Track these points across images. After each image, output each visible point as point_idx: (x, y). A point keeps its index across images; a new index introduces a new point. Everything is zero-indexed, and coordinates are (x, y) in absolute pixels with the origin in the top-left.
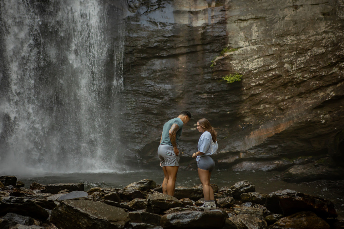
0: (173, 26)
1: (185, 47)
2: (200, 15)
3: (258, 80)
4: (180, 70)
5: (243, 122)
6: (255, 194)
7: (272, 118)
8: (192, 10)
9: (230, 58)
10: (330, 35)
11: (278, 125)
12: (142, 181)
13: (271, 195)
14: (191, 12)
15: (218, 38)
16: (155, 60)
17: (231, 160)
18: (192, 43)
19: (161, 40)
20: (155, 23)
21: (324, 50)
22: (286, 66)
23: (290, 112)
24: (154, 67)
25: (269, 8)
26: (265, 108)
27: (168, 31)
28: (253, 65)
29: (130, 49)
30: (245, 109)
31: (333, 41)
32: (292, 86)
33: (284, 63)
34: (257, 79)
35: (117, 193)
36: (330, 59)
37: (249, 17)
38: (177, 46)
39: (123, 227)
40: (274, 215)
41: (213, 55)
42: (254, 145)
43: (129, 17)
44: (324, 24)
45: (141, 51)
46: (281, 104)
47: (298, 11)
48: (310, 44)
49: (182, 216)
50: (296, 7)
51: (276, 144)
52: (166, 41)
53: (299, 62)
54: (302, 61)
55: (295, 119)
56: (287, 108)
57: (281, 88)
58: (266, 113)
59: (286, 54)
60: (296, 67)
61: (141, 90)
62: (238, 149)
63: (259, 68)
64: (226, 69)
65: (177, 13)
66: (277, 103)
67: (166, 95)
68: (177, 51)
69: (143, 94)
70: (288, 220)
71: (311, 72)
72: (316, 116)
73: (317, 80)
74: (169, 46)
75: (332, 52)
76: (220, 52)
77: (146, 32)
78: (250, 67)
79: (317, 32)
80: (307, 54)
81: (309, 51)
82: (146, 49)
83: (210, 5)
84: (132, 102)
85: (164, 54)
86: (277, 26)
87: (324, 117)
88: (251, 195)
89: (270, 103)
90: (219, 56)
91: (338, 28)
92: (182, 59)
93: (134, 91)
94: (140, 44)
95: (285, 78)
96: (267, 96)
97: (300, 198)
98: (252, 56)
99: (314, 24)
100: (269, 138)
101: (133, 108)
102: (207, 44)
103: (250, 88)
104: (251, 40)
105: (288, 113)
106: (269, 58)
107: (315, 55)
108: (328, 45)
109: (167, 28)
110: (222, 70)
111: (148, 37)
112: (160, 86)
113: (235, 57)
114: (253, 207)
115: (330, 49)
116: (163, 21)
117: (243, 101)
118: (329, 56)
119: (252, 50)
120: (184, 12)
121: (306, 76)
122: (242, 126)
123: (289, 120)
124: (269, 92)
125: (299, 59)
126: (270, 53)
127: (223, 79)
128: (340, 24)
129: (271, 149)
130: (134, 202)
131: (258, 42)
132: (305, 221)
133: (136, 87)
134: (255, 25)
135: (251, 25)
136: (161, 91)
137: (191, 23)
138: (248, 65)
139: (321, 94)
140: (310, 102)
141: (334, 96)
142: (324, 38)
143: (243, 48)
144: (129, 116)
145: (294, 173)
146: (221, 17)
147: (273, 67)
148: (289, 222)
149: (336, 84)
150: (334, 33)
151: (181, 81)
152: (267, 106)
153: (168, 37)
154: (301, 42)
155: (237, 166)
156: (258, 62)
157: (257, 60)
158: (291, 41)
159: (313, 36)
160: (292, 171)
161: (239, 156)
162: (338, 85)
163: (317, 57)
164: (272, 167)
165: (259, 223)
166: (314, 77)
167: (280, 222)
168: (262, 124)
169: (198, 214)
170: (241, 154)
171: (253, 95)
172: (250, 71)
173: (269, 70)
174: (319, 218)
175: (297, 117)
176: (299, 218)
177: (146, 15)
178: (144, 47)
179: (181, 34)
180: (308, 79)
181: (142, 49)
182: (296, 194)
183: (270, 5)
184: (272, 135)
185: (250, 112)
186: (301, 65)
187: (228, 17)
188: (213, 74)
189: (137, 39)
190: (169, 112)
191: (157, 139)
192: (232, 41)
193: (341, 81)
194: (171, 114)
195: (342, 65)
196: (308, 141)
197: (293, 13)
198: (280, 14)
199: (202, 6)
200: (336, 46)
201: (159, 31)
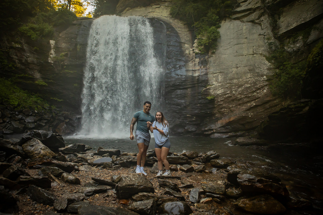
0: (185, 76)
1: (190, 85)
2: (196, 71)
3: (221, 98)
4: (188, 94)
5: (215, 116)
6: (219, 161)
7: (228, 115)
8: (193, 69)
9: (209, 89)
10: (252, 79)
11: (230, 118)
12: (150, 150)
15: (204, 81)
16: (178, 90)
17: (209, 132)
18: (193, 83)
19: (180, 82)
20: (178, 75)
21: (250, 85)
22: (233, 92)
24: (177, 93)
25: (226, 68)
26: (224, 110)
28: (219, 92)
29: (167, 86)
30: (216, 111)
31: (254, 82)
32: (236, 101)
33: (233, 91)
36: (252, 89)
37: (217, 72)
38: (187, 84)
40: (234, 192)
41: (202, 88)
42: (220, 126)
44: (250, 74)
45: (172, 86)
46: (232, 108)
47: (238, 69)
48: (244, 83)
50: (237, 67)
51: (229, 126)
52: (183, 82)
55: (238, 115)
56: (234, 110)
57: (231, 102)
58: (225, 113)
59: (233, 87)
60: (238, 93)
61: (172, 102)
62: (213, 128)
63: (222, 93)
64: (208, 94)
65: (187, 71)
66: (230, 108)
67: (182, 105)
68: (187, 87)
69: (172, 104)
70: (248, 202)
71: (244, 95)
72: (247, 114)
73: (247, 98)
74: (183, 84)
75: (254, 86)
76: (205, 87)
77: (174, 79)
78: (218, 93)
81: (243, 86)
82: (174, 85)
83: (201, 67)
84: (168, 108)
85: (182, 87)
86: (229, 75)
87: (250, 114)
88: (217, 162)
89: (226, 108)
91: (255, 76)
92: (189, 90)
93: (169, 103)
94: (171, 84)
95: (233, 97)
96: (225, 105)
97: (260, 185)
98: (219, 88)
99: (245, 74)
101: (168, 110)
102: (199, 83)
103: (218, 102)
104: (218, 81)
105: (234, 112)
106: (225, 89)
107: (246, 87)
108: (251, 83)
109: (183, 77)
110: (206, 94)
111: (175, 81)
112: (180, 101)
113: (211, 88)
114: (218, 171)
115: (252, 85)
116: (181, 74)
117: (215, 107)
118: (252, 88)
119: (219, 85)
120: (190, 70)
121: (242, 96)
122: (215, 118)
123: (235, 115)
125: (239, 89)
126: (227, 87)
127: (206, 98)
128: (256, 74)
129: (227, 128)
131: (221, 82)
132: (264, 205)
133: (170, 101)
134: (220, 75)
135: (218, 76)
136: (180, 103)
137: (193, 74)
138: (217, 92)
139: (249, 104)
140: (244, 107)
141: (255, 105)
142: (250, 80)
143: (215, 85)
146: (205, 72)
147: (228, 92)
148: (249, 204)
149: (256, 100)
150: (254, 78)
151: (189, 99)
152: (225, 109)
154: (240, 82)
155: (212, 135)
156: (221, 90)
158: (235, 81)
159: (245, 79)
160: (238, 140)
161: (213, 131)
162: (257, 100)
163: (247, 88)
164: (227, 136)
166: (246, 97)
168: (223, 117)
170: (214, 130)
171: (219, 105)
172: (218, 94)
173: (226, 94)
174: (276, 202)
175: (239, 114)
176: (258, 201)
177: (174, 72)
179: (189, 79)
180: (243, 98)
182: (256, 180)
183: (226, 67)
184: (227, 122)
185: (218, 112)
186: (240, 92)
187: (209, 72)
188: (202, 96)
189: (170, 81)
190: (184, 112)
191: (178, 123)
192: (210, 82)
193: (257, 99)
194: (184, 113)
195: (258, 91)
196: (243, 125)
197: (236, 70)
198: (231, 70)
199: (197, 68)
200: (255, 83)
201: (179, 78)
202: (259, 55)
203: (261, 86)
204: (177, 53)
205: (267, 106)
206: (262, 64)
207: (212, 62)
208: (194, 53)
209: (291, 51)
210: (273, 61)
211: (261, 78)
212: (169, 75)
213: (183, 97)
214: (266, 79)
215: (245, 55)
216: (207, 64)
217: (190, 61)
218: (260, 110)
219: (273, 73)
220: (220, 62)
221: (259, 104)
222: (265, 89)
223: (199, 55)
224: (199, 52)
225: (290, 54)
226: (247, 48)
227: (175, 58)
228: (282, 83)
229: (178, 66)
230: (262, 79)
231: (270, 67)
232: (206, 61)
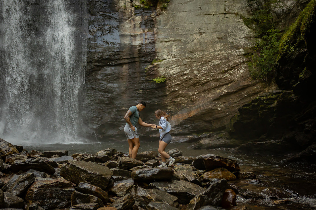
0: (119, 44)
1: (127, 59)
2: (137, 38)
3: (177, 82)
4: (124, 74)
5: (167, 109)
6: (184, 157)
7: (186, 107)
8: (132, 34)
9: (158, 66)
10: (223, 52)
11: (190, 112)
12: (107, 149)
13: (197, 158)
14: (132, 36)
15: (149, 53)
16: (107, 67)
18: (132, 56)
19: (111, 54)
20: (107, 43)
21: (220, 62)
22: (195, 72)
23: (198, 103)
24: (106, 72)
25: (183, 33)
26: (181, 100)
27: (116, 48)
28: (173, 71)
29: (90, 60)
30: (167, 101)
31: (225, 56)
32: (198, 85)
33: (194, 70)
34: (176, 80)
35: (93, 157)
36: (223, 68)
37: (170, 39)
38: (122, 58)
39: (110, 178)
40: (200, 171)
41: (146, 64)
42: (174, 125)
43: (89, 38)
44: (219, 45)
46: (192, 97)
47: (202, 36)
48: (211, 57)
49: (146, 171)
50: (201, 34)
51: (189, 124)
52: (115, 55)
53: (204, 69)
54: (205, 69)
55: (202, 107)
56: (196, 100)
57: (192, 87)
58: (182, 103)
59: (195, 64)
60: (202, 73)
61: (97, 87)
63: (177, 73)
64: (155, 74)
65: (122, 36)
66: (189, 97)
67: (114, 91)
68: (122, 62)
69: (98, 90)
70: (210, 173)
71: (211, 77)
72: (215, 106)
73: (215, 82)
74: (116, 58)
75: (225, 63)
76: (151, 62)
77: (101, 49)
78: (171, 72)
79: (215, 50)
80: (209, 64)
81: (210, 62)
82: (101, 60)
83: (144, 31)
84: (91, 96)
85: (114, 63)
86: (189, 46)
87: (220, 106)
88: (181, 158)
89: (184, 97)
90: (150, 65)
92: (125, 67)
93: (93, 88)
94: (96, 56)
95: (195, 80)
96: (183, 92)
97: (218, 159)
98: (172, 66)
99: (213, 45)
100: (184, 120)
101: (92, 100)
102: (142, 57)
103: (171, 87)
104: (172, 55)
105: (196, 103)
106: (182, 67)
107: (214, 65)
108: (222, 59)
109: (115, 46)
110: (152, 75)
111: (102, 52)
112: (110, 85)
113: (161, 65)
115: (223, 61)
116: (112, 41)
117: (166, 95)
118: (223, 66)
119: (172, 61)
120: (127, 35)
121: (208, 79)
123: (197, 108)
124: (183, 90)
125: (203, 68)
126: (185, 63)
127: (153, 80)
128: (230, 45)
129: (185, 128)
130: (108, 163)
131: (176, 56)
132: (221, 174)
133: (94, 85)
134: (174, 45)
135: (172, 45)
136: (111, 88)
137: (132, 42)
138: (170, 71)
139: (218, 91)
140: (211, 96)
141: (227, 93)
142: (220, 54)
143: (166, 60)
144: (89, 105)
145: (203, 143)
146: (151, 39)
147: (187, 72)
148: (210, 175)
149: (228, 84)
150: (226, 51)
151: (125, 82)
152: (183, 99)
153: (116, 52)
154: (205, 56)
156: (176, 69)
157: (176, 68)
158: (198, 55)
159: (212, 52)
160: (202, 142)
162: (229, 85)
163: (215, 66)
164: (186, 139)
165: (194, 176)
166: (213, 80)
167: (204, 175)
168: (179, 111)
169: (156, 170)
171: (173, 91)
172: (171, 75)
173: (184, 75)
174: (230, 172)
175: (203, 106)
176: (217, 172)
177: (101, 37)
178: (100, 58)
179: (124, 50)
180: (210, 81)
181: (98, 60)
182: (215, 157)
184: (186, 118)
185: (171, 102)
186: (205, 71)
187: (157, 39)
188: (147, 77)
189: (95, 53)
191: (108, 121)
192: (159, 55)
193: (231, 83)
194: (118, 104)
195: (232, 72)
196: (209, 122)
197: (199, 37)
198: (191, 38)
199: (139, 31)
200: (227, 59)
201: (110, 48)
202: (234, 15)
203: (236, 63)
204: (105, 5)
205: (244, 93)
206: (238, 29)
207: (162, 23)
208: (133, 6)
209: (279, 12)
210: (254, 25)
211: (236, 52)
212: (92, 42)
213: (116, 78)
214: (243, 53)
215: (214, 15)
216: (154, 25)
217: (126, 20)
218: (234, 99)
219: (253, 45)
220: (174, 23)
221: (233, 91)
222: (241, 68)
223: (142, 10)
224: (142, 5)
225: (278, 15)
226: (217, 4)
227: (101, 13)
228: (265, 60)
229: (107, 27)
230: (238, 53)
231: (249, 34)
232: (152, 21)
